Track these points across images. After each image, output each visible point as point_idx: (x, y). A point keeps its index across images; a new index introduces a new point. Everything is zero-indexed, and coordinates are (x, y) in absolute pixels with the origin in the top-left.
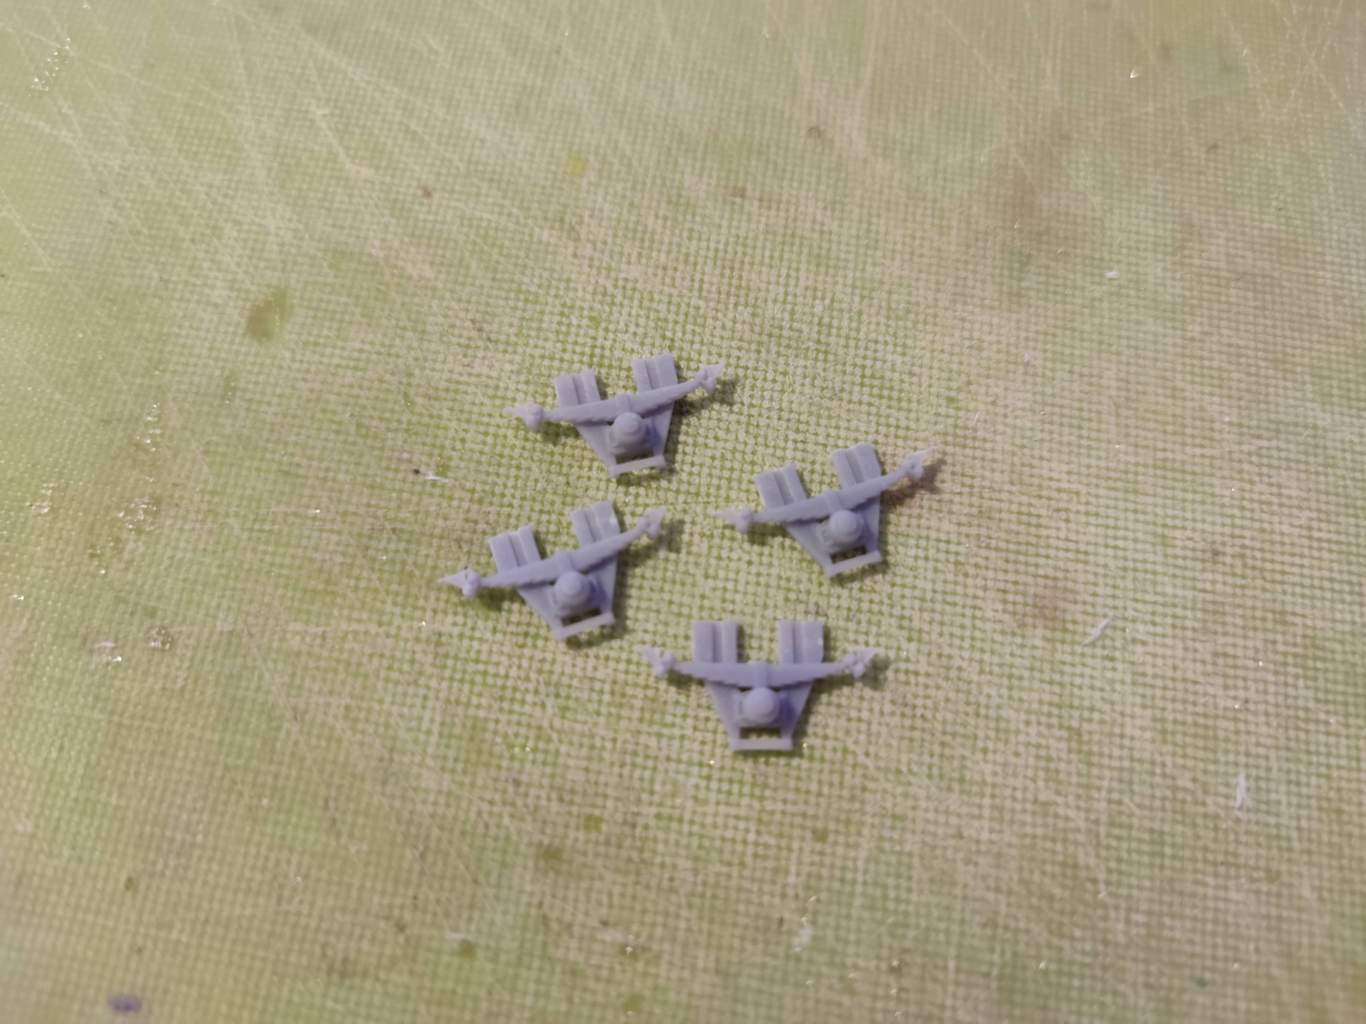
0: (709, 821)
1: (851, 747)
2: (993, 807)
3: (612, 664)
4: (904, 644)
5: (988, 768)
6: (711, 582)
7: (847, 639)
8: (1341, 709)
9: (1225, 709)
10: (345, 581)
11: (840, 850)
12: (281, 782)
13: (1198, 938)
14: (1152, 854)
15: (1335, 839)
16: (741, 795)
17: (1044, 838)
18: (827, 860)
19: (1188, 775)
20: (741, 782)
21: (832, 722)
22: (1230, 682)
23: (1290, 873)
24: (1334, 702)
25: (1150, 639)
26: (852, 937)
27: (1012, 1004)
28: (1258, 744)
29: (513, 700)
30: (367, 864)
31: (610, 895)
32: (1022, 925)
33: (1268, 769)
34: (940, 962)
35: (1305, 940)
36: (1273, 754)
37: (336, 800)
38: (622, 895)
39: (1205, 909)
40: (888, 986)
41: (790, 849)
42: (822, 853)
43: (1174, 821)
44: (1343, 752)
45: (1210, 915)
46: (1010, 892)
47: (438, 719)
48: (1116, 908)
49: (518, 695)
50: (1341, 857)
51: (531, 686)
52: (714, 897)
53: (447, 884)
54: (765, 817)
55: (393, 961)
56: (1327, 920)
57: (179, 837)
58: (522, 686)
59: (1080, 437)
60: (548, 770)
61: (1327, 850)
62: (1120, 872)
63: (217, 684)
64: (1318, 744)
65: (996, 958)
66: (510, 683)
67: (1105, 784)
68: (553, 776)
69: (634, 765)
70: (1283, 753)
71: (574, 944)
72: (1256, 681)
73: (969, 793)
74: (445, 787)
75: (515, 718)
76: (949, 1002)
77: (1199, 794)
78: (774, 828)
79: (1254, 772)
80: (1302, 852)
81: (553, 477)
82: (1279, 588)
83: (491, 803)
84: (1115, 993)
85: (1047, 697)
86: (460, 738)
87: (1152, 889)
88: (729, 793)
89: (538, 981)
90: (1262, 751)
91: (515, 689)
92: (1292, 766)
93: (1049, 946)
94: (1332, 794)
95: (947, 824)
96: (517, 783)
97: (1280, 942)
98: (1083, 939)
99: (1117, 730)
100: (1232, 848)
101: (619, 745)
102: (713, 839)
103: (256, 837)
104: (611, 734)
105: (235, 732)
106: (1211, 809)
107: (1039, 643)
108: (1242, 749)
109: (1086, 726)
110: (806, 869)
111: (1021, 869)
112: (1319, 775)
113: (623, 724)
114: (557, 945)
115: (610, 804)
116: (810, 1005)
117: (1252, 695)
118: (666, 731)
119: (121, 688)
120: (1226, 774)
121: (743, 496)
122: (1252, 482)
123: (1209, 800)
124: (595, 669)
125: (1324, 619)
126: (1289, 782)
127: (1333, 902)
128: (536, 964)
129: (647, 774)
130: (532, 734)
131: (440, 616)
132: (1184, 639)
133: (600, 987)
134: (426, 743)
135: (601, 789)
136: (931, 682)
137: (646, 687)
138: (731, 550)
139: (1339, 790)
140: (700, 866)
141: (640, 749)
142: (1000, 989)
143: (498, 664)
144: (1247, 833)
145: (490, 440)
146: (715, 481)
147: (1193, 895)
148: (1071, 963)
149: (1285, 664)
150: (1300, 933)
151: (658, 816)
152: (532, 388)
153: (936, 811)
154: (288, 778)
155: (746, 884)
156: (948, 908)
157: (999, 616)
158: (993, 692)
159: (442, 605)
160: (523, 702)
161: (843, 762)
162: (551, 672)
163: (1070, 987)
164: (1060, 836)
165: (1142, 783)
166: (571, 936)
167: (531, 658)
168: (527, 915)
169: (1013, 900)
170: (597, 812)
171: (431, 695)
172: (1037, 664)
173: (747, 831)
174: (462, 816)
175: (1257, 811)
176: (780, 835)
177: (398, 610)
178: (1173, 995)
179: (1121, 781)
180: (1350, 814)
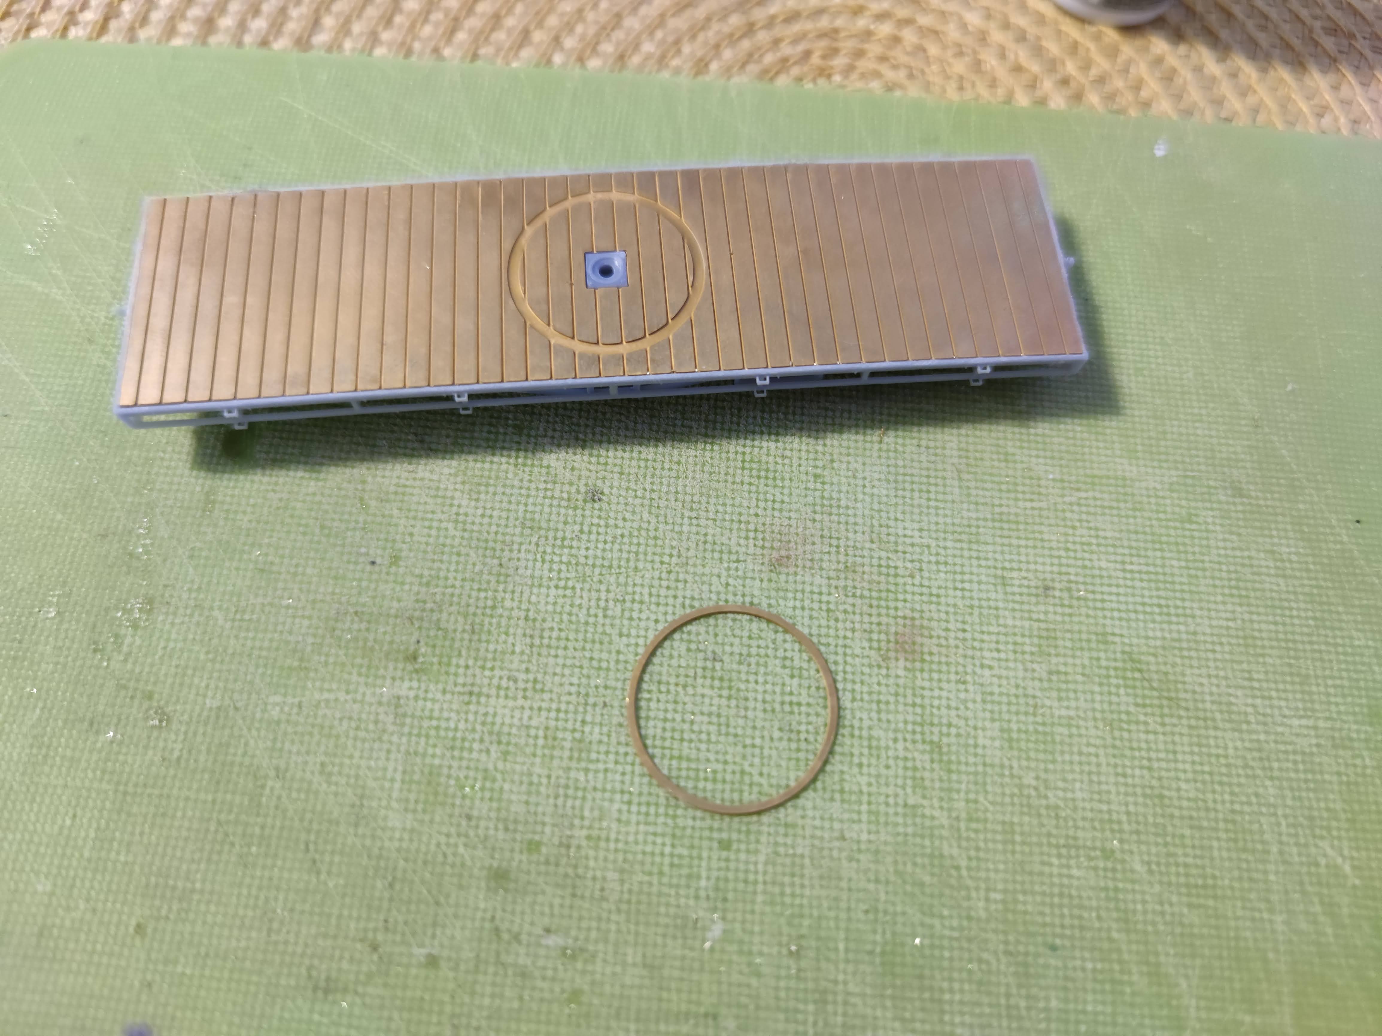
0: (631, 838)
1: (747, 769)
2: (869, 812)
3: (544, 714)
4: (788, 681)
5: (864, 780)
6: (624, 640)
7: (740, 680)
8: (1157, 711)
9: (1060, 717)
10: (316, 658)
11: (743, 856)
12: (267, 831)
13: (1047, 910)
14: (1005, 842)
15: (1160, 820)
16: (657, 815)
17: (914, 835)
18: (732, 865)
19: (1032, 774)
20: (657, 805)
21: (730, 749)
22: (1063, 695)
23: (1123, 851)
24: (1151, 706)
25: (995, 664)
26: (757, 929)
27: (894, 975)
28: (1088, 745)
29: (462, 749)
30: (344, 895)
31: (551, 906)
32: (899, 909)
33: (1099, 765)
34: (831, 945)
35: (1139, 907)
36: (1101, 752)
37: (315, 843)
38: (562, 906)
39: (1052, 885)
40: (789, 968)
41: (700, 858)
42: (727, 860)
43: (1022, 813)
44: (1161, 746)
45: (1056, 890)
46: (887, 882)
47: (400, 768)
48: (977, 889)
49: (467, 744)
50: (1165, 835)
51: (477, 736)
52: (639, 902)
53: (413, 907)
54: (678, 833)
55: (370, 975)
56: (1157, 888)
57: (180, 884)
58: (469, 736)
59: (929, 499)
60: (495, 805)
61: (1153, 830)
62: (978, 859)
63: (208, 751)
64: (1139, 741)
65: (878, 938)
66: (459, 735)
67: (963, 786)
68: (499, 810)
69: (566, 796)
70: (1110, 751)
71: (522, 951)
72: (1084, 692)
73: (849, 802)
74: (408, 826)
75: (464, 763)
76: (841, 977)
77: (1042, 789)
78: (686, 841)
79: (1086, 768)
80: (1132, 832)
81: (488, 560)
82: (1100, 613)
83: (448, 835)
84: (980, 961)
85: (910, 718)
86: (419, 783)
87: (1006, 871)
88: (647, 814)
89: (494, 984)
90: (1092, 750)
91: (464, 740)
92: (1119, 762)
93: (922, 925)
94: (1155, 783)
95: (832, 829)
96: (469, 817)
97: (1117, 909)
98: (951, 917)
99: (971, 742)
100: (1071, 832)
101: (553, 780)
102: (635, 853)
103: (247, 880)
104: (546, 772)
105: (226, 792)
106: (1052, 801)
107: (901, 672)
108: (1075, 749)
109: (945, 740)
110: (714, 874)
111: (896, 862)
112: (1141, 768)
113: (556, 763)
114: (508, 952)
115: (548, 830)
116: (724, 988)
117: (1082, 704)
118: (591, 766)
119: (125, 762)
120: (1063, 771)
121: (649, 566)
122: (1074, 528)
123: (1050, 794)
124: (530, 718)
125: (1138, 637)
126: (1117, 774)
127: (1161, 873)
128: (491, 969)
129: (578, 803)
130: (480, 776)
131: (398, 683)
132: (1023, 662)
133: (545, 985)
134: (391, 789)
135: (539, 818)
136: (811, 711)
137: (574, 730)
138: (641, 611)
139: (1160, 779)
140: (626, 876)
141: (571, 783)
142: (883, 964)
143: (448, 719)
144: (1084, 819)
145: (433, 532)
146: (625, 555)
147: (1041, 874)
148: (942, 937)
149: (1108, 677)
150: (1134, 902)
151: (589, 838)
152: (467, 487)
153: (822, 818)
154: (273, 827)
155: (665, 890)
156: (837, 899)
157: (866, 652)
158: (865, 716)
159: (399, 673)
160: (471, 750)
161: (741, 782)
162: (493, 724)
163: (942, 958)
164: (927, 832)
165: (994, 783)
166: (519, 942)
167: (476, 713)
168: (482, 928)
169: (890, 888)
170: (537, 837)
171: (394, 748)
172: (901, 691)
173: (664, 844)
174: (423, 848)
175: (1091, 800)
176: (692, 847)
177: (362, 680)
178: (1030, 959)
179: (976, 783)
180: (1170, 798)
